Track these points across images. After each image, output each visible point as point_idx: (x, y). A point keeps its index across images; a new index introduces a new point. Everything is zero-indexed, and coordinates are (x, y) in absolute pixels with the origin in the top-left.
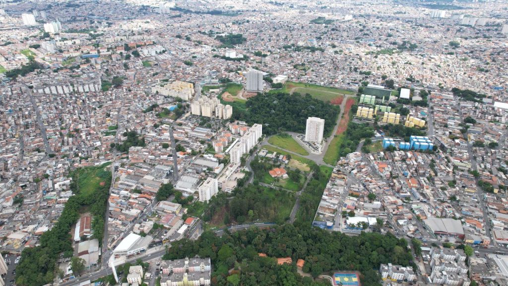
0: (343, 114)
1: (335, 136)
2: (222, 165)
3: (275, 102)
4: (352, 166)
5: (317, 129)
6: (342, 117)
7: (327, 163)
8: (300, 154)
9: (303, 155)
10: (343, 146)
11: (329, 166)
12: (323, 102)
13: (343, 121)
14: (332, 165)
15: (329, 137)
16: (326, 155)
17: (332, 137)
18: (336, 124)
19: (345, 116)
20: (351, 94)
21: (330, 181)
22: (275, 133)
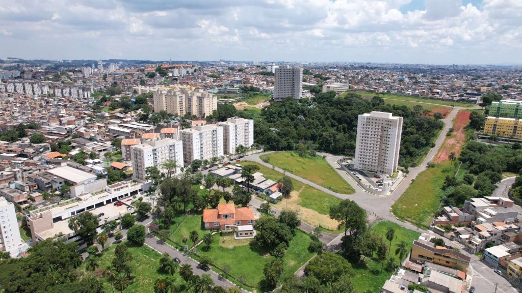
0: (451, 130)
1: (430, 166)
2: (104, 181)
3: (311, 107)
4: (487, 235)
5: (384, 140)
6: (448, 135)
7: (402, 218)
8: (330, 188)
9: (336, 191)
10: (450, 182)
11: (408, 225)
12: (405, 107)
13: (451, 141)
14: (418, 225)
15: (414, 166)
16: (401, 200)
17: (422, 167)
18: (433, 146)
19: (454, 133)
20: (468, 107)
21: (402, 271)
22: (289, 148)
